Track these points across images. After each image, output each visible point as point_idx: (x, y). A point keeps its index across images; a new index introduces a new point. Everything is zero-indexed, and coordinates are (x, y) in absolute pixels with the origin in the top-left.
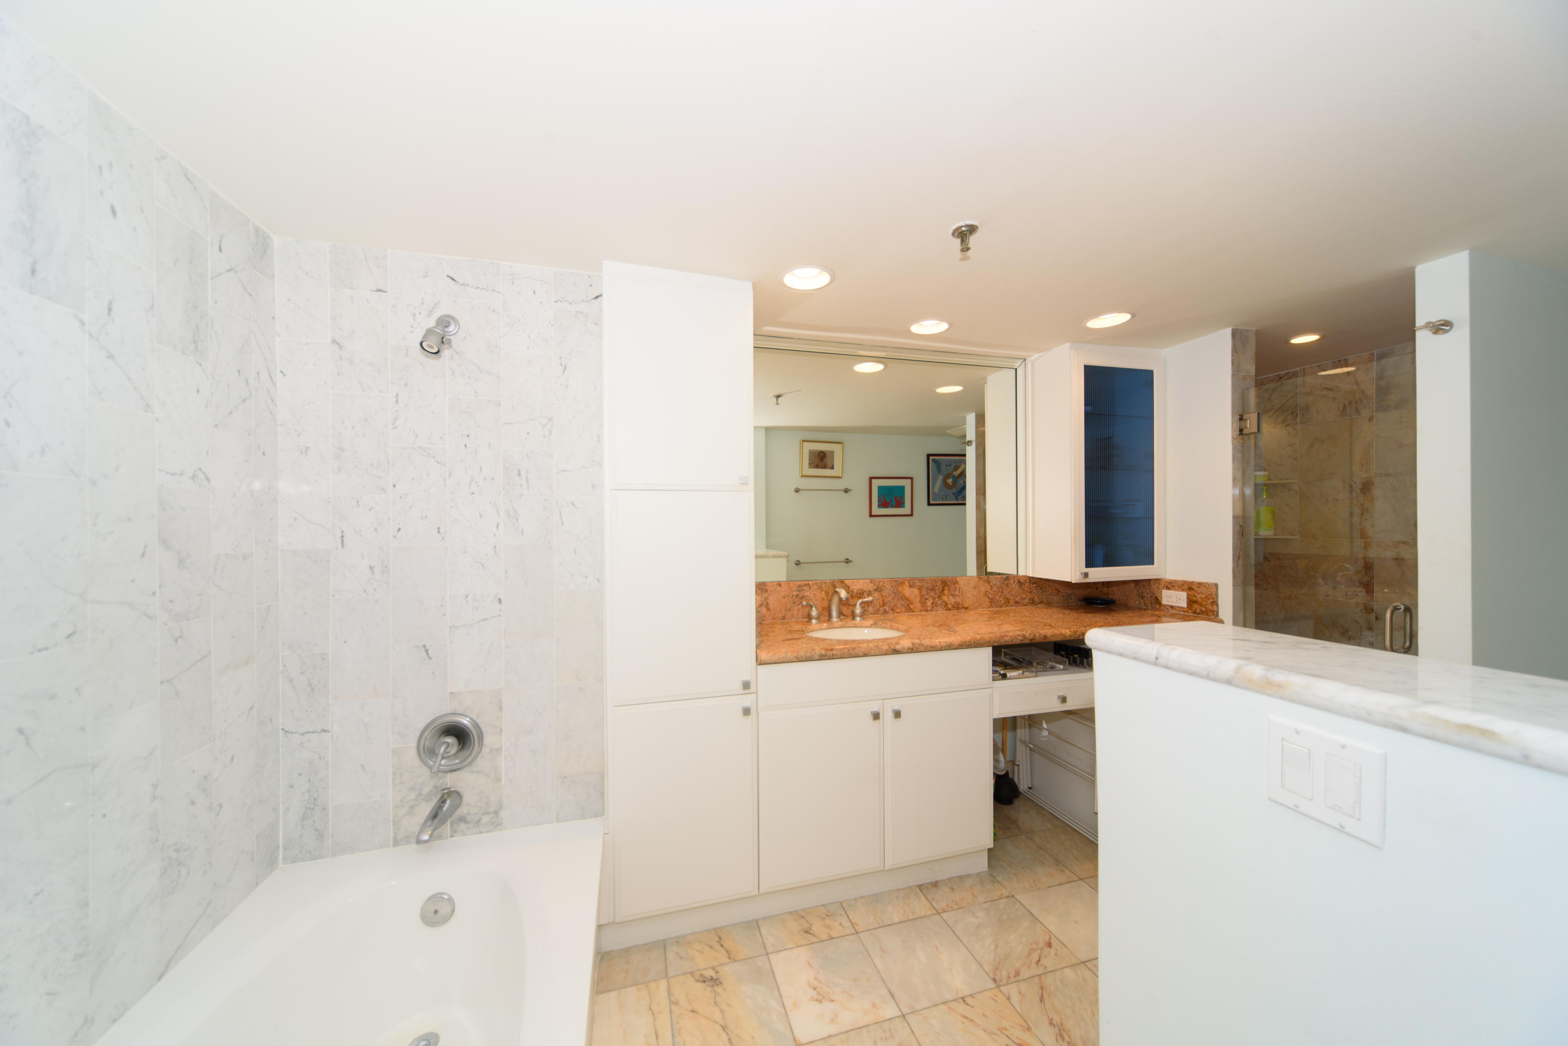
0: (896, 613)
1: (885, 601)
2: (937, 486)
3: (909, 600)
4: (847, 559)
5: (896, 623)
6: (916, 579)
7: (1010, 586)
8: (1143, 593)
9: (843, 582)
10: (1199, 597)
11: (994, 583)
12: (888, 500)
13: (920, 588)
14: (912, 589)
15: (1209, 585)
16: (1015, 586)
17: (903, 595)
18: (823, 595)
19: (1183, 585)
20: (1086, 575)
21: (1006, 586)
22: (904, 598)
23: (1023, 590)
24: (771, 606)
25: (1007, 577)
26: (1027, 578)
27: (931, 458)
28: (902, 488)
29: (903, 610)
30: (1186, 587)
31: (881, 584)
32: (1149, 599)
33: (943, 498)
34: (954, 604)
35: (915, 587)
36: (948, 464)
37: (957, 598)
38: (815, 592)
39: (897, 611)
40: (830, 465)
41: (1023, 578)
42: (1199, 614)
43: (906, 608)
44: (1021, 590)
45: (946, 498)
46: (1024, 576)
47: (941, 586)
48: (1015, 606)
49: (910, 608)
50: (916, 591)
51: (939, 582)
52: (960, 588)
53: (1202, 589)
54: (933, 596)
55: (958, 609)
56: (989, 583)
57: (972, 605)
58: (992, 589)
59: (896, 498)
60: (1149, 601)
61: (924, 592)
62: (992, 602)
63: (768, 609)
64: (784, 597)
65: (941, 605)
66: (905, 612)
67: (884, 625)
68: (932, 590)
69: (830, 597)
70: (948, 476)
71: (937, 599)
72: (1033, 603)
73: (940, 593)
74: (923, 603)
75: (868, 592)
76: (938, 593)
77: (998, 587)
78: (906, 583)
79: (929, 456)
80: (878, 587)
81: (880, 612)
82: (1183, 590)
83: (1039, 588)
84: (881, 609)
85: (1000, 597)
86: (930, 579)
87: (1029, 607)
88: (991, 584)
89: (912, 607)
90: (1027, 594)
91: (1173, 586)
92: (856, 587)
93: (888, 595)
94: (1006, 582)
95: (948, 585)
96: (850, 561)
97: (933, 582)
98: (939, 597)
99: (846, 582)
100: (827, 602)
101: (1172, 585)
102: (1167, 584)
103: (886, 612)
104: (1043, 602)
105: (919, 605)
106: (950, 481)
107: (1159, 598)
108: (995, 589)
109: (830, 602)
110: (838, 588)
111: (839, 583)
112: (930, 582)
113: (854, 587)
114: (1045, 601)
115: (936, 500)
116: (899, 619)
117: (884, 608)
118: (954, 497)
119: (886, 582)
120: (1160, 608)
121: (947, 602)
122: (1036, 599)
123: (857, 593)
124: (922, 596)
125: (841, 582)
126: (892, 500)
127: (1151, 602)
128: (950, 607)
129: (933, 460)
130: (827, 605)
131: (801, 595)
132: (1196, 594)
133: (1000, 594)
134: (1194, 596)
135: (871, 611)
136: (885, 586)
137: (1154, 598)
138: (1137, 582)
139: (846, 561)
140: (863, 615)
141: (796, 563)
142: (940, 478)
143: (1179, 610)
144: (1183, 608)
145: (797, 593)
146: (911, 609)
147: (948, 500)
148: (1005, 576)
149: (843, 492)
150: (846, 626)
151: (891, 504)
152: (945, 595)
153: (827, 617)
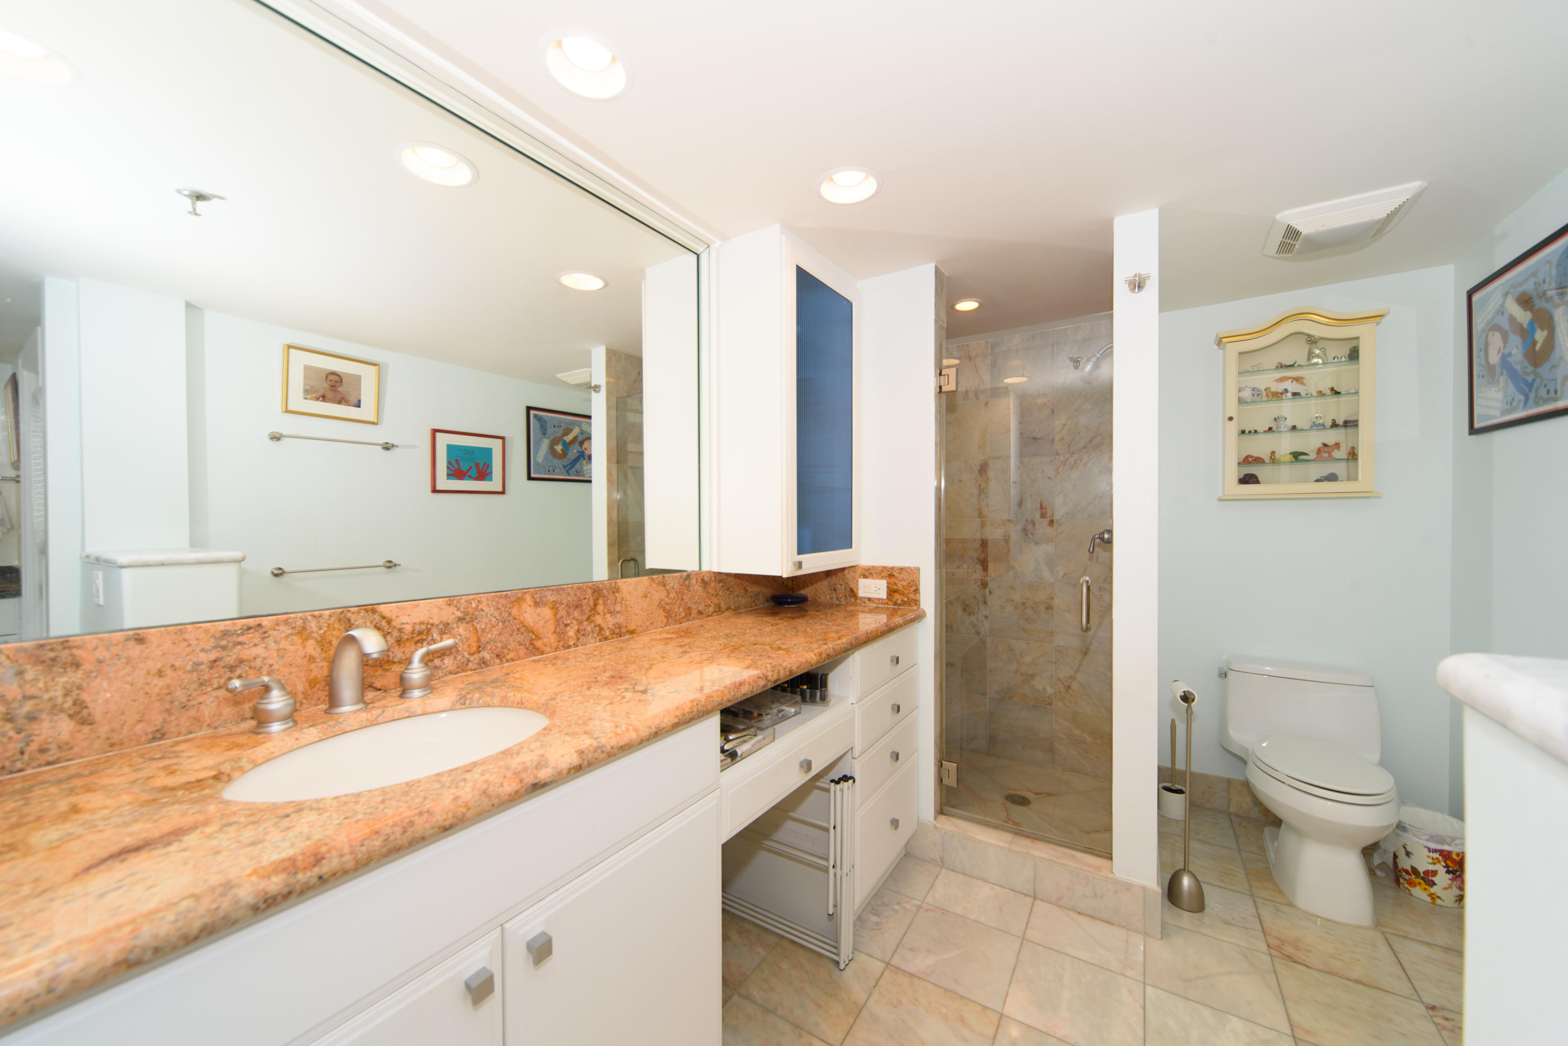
0: (507, 661)
1: (483, 640)
2: (541, 453)
3: (533, 633)
4: (390, 562)
5: (519, 689)
6: (547, 588)
7: (691, 589)
8: (835, 584)
9: (374, 611)
10: (900, 586)
11: (671, 585)
12: (464, 467)
13: (555, 607)
14: (539, 610)
15: (911, 570)
16: (697, 588)
17: (522, 623)
18: (311, 647)
19: (883, 571)
20: (800, 565)
21: (687, 590)
22: (523, 630)
23: (708, 593)
24: (97, 708)
25: (687, 577)
26: (712, 575)
27: (532, 412)
28: (488, 452)
29: (522, 652)
30: (885, 574)
31: (474, 605)
32: (843, 592)
33: (549, 471)
34: (613, 627)
35: (545, 605)
36: (556, 426)
37: (618, 615)
38: (284, 644)
39: (508, 657)
40: (353, 400)
41: (707, 574)
42: (900, 605)
43: (527, 649)
44: (705, 594)
45: (554, 471)
46: (708, 572)
47: (592, 599)
48: (697, 619)
49: (535, 647)
50: (547, 612)
51: (589, 592)
52: (622, 599)
53: (904, 575)
54: (579, 618)
55: (621, 636)
56: (665, 586)
57: (641, 626)
58: (668, 596)
59: (477, 465)
60: (842, 594)
61: (562, 612)
62: (669, 616)
63: (86, 721)
64: (160, 673)
65: (593, 632)
66: (527, 655)
67: (488, 699)
68: (577, 607)
69: (332, 652)
70: (554, 443)
71: (586, 623)
72: (719, 611)
73: (590, 611)
74: (560, 635)
75: (441, 626)
76: (587, 612)
77: (676, 592)
78: (528, 597)
79: (529, 409)
80: (466, 614)
81: (470, 664)
82: (882, 578)
83: (726, 588)
84: (472, 659)
85: (679, 608)
86: (572, 588)
87: (716, 617)
88: (668, 587)
89: (538, 643)
90: (712, 597)
91: (871, 574)
92: (408, 619)
93: (489, 626)
94: (687, 582)
95: (605, 596)
96: (395, 565)
97: (578, 593)
98: (588, 619)
99: (382, 608)
100: (325, 664)
101: (868, 573)
102: (864, 571)
103: (484, 663)
104: (731, 608)
105: (552, 639)
106: (559, 448)
107: (855, 590)
108: (672, 595)
109: (333, 663)
110: (358, 627)
111: (363, 613)
112: (572, 593)
113: (404, 619)
114: (733, 607)
115: (540, 473)
116: (517, 675)
117: (481, 655)
118: (564, 471)
119: (483, 600)
120: (856, 601)
121: (602, 626)
122: (723, 606)
123: (413, 633)
124: (558, 621)
125: (367, 611)
126: (471, 468)
127: (846, 596)
128: (607, 633)
129: (535, 416)
130: (325, 672)
131: (230, 659)
132: (897, 582)
133: (679, 602)
134: (895, 584)
135: (451, 668)
136: (482, 610)
137: (848, 589)
138: (829, 574)
139: (388, 564)
140: (428, 685)
141: (273, 573)
142: (546, 443)
143: (877, 602)
144: (882, 599)
145: (213, 655)
146: (538, 649)
147: (556, 474)
148: (685, 574)
149: (379, 448)
150: (380, 719)
151: (469, 474)
152: (598, 614)
153: (323, 702)
